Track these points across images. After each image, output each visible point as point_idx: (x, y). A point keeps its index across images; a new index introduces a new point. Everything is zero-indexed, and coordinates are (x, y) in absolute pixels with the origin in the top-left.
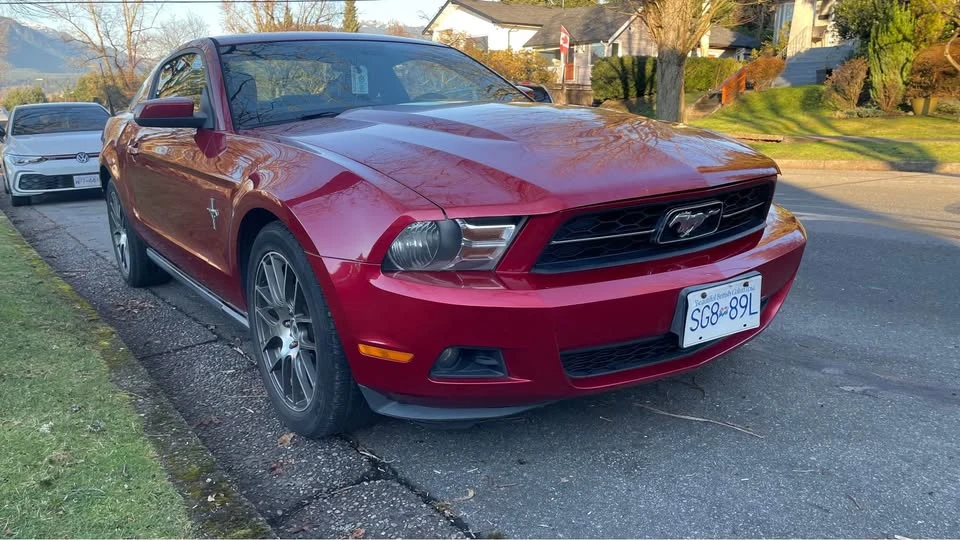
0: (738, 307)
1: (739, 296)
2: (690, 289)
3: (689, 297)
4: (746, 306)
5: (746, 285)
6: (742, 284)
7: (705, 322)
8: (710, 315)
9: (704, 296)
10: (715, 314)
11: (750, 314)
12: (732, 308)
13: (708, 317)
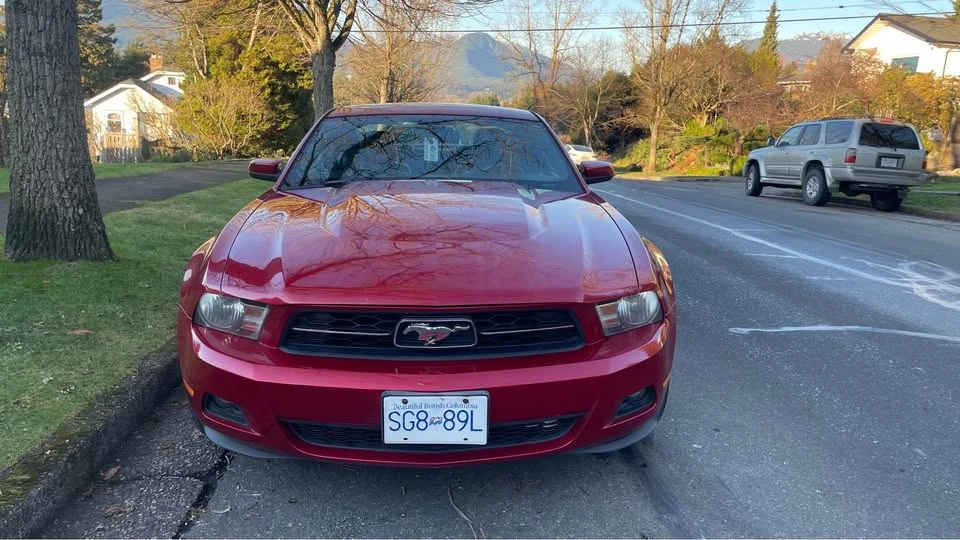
0: (455, 420)
1: (456, 411)
2: (389, 393)
3: (385, 399)
4: (466, 421)
5: (466, 401)
6: (459, 400)
7: (409, 426)
8: (416, 421)
9: (405, 402)
10: (423, 421)
11: (472, 430)
12: (447, 420)
13: (413, 422)
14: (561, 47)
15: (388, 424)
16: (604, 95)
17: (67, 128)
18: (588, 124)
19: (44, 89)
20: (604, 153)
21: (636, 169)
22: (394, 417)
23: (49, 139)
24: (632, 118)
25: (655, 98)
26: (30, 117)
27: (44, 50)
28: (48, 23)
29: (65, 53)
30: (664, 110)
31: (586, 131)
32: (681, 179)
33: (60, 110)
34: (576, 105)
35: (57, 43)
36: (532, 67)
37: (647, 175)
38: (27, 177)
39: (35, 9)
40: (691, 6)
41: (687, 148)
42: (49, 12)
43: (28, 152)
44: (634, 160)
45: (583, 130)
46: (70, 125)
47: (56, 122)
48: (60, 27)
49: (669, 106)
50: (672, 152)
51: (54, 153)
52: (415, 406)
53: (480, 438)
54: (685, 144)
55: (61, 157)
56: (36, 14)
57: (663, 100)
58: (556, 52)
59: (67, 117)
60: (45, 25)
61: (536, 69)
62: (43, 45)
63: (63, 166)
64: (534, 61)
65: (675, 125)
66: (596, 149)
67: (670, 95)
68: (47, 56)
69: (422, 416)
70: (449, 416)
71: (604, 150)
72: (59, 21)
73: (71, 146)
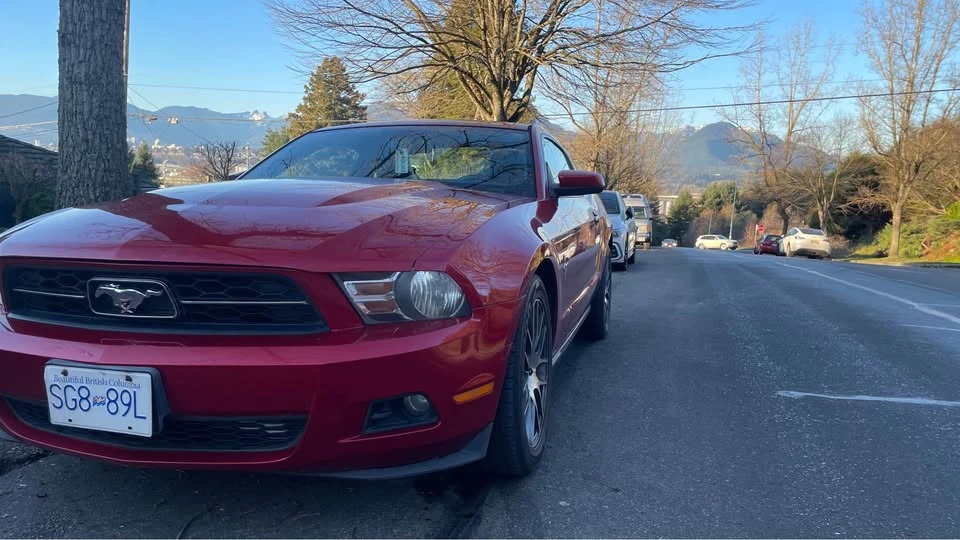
0: (119, 402)
1: (119, 391)
2: (48, 361)
3: (45, 369)
4: (129, 405)
5: (129, 379)
6: (121, 376)
7: (72, 404)
8: (79, 399)
9: (65, 373)
10: (84, 401)
11: (136, 416)
12: (110, 401)
13: (75, 400)
14: (797, 127)
15: (51, 400)
16: (841, 176)
17: (100, 150)
18: (822, 206)
19: (82, 113)
20: (842, 238)
21: (881, 255)
22: (55, 389)
23: (84, 159)
24: (867, 198)
25: (897, 175)
26: (70, 138)
27: (83, 79)
28: (87, 56)
29: (103, 81)
30: (909, 189)
31: (820, 214)
32: (926, 266)
33: (94, 134)
34: (809, 187)
35: (95, 73)
36: (763, 148)
37: (894, 262)
38: (64, 194)
39: (77, 42)
40: (939, 74)
41: (945, 233)
42: (89, 44)
43: (66, 171)
44: (881, 247)
45: (816, 213)
46: (104, 147)
47: (90, 144)
48: (99, 58)
49: (915, 184)
50: (926, 236)
51: (87, 172)
52: (76, 380)
53: (144, 429)
54: (942, 228)
55: (93, 176)
56: (78, 47)
57: (906, 177)
58: (790, 133)
59: (100, 139)
60: (85, 57)
61: (767, 150)
62: (83, 74)
63: (94, 184)
64: (766, 143)
65: (932, 209)
66: (831, 232)
67: (917, 171)
68: (86, 85)
69: (84, 393)
70: (112, 396)
71: (840, 234)
72: (98, 52)
73: (103, 165)
